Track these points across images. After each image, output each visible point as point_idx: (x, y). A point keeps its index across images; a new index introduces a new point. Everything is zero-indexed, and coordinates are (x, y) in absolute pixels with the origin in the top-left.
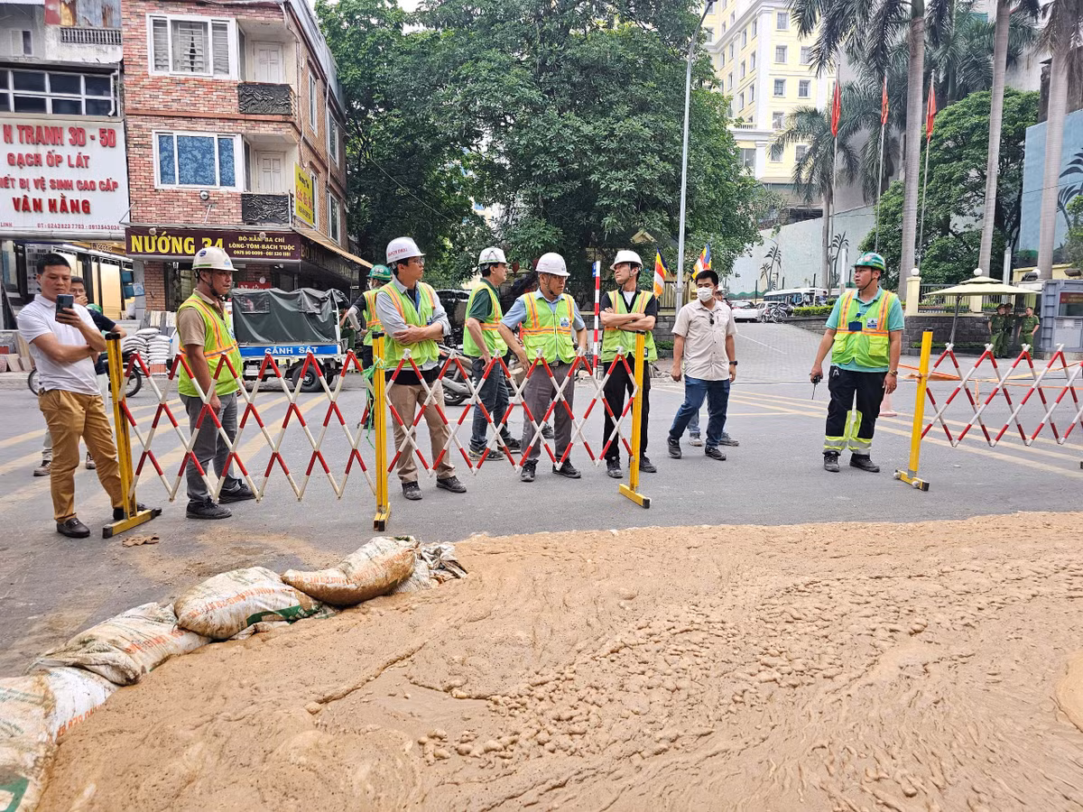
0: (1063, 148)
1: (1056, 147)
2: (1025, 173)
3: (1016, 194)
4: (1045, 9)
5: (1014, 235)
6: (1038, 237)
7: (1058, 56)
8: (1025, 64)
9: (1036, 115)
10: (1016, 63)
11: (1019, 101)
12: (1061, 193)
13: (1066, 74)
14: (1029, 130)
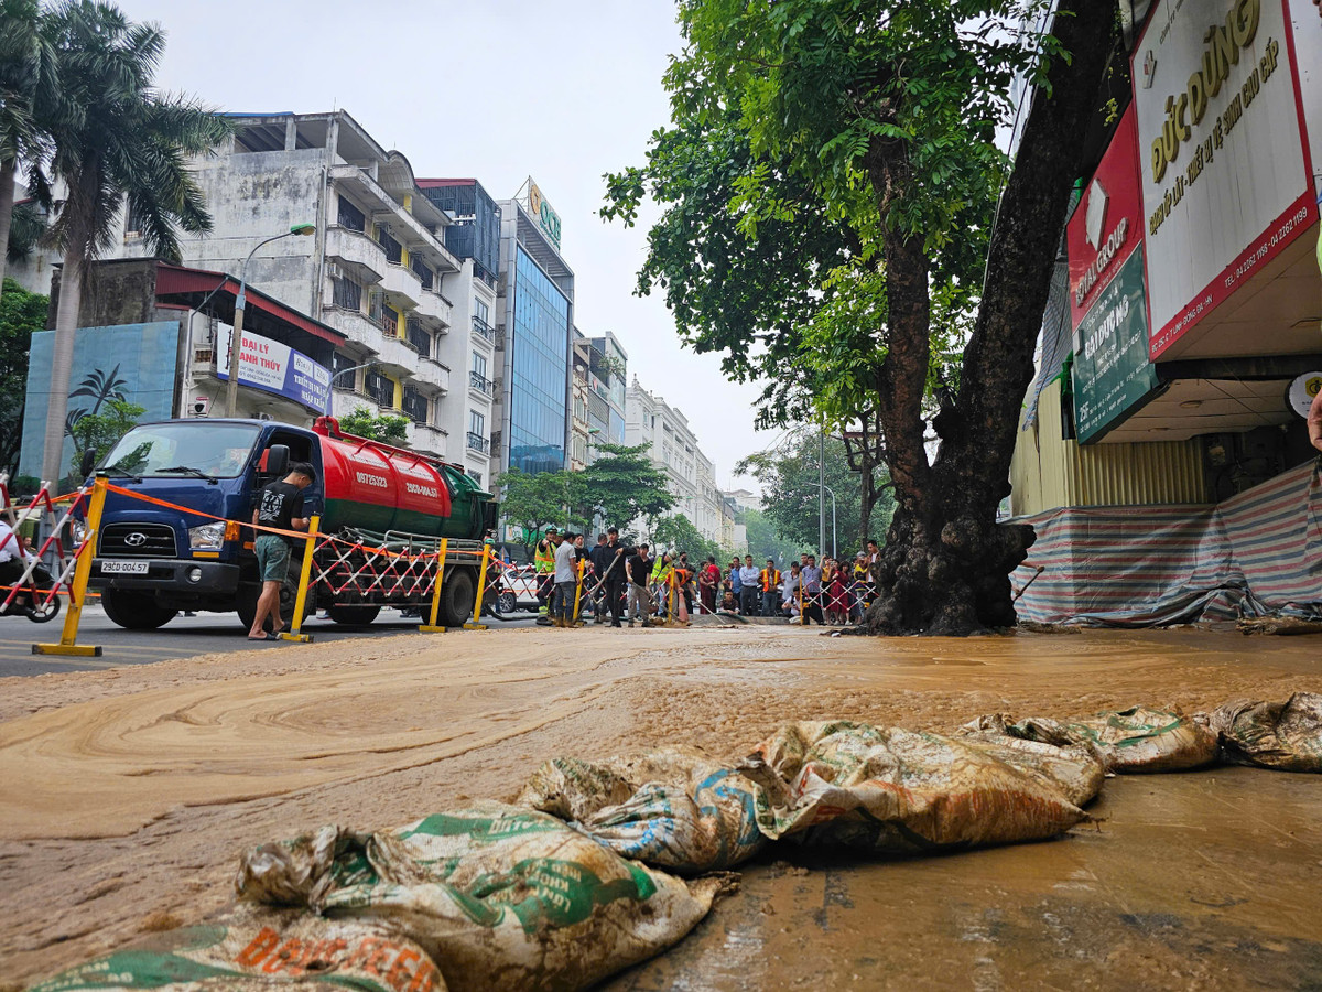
0: (74, 364)
1: (65, 360)
2: (29, 384)
3: (19, 410)
4: (58, 203)
5: (14, 461)
6: (41, 463)
7: (70, 260)
8: (36, 265)
9: (45, 322)
10: (24, 260)
11: (25, 300)
12: (71, 414)
13: (78, 281)
14: (35, 335)
